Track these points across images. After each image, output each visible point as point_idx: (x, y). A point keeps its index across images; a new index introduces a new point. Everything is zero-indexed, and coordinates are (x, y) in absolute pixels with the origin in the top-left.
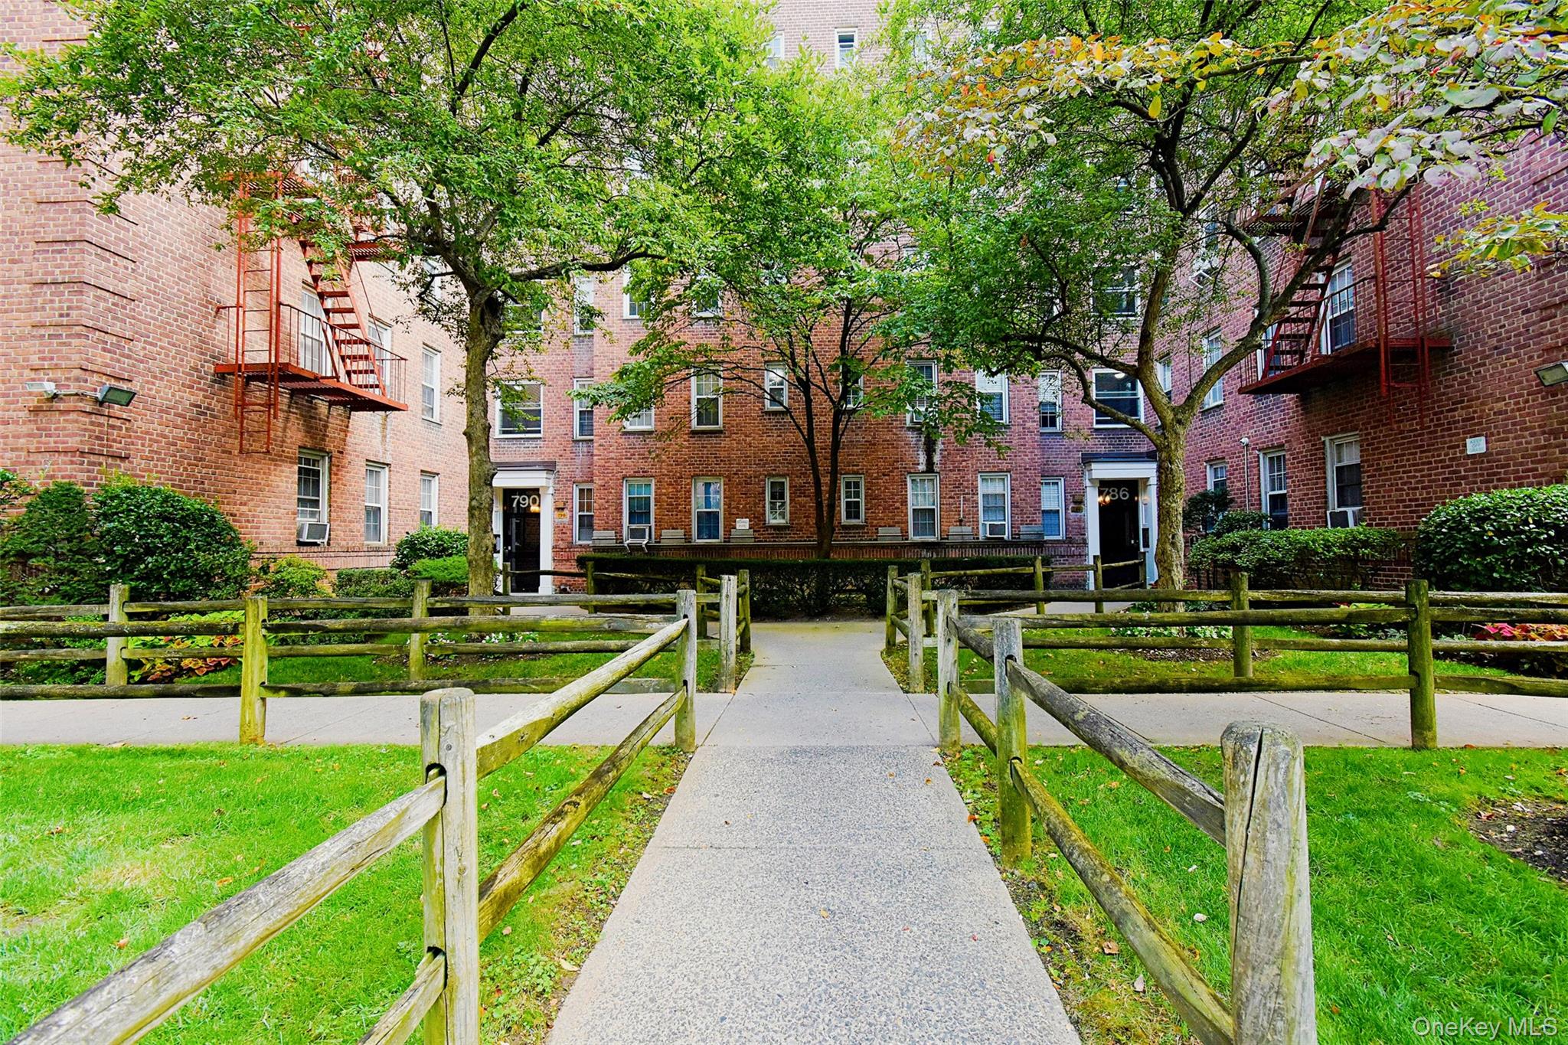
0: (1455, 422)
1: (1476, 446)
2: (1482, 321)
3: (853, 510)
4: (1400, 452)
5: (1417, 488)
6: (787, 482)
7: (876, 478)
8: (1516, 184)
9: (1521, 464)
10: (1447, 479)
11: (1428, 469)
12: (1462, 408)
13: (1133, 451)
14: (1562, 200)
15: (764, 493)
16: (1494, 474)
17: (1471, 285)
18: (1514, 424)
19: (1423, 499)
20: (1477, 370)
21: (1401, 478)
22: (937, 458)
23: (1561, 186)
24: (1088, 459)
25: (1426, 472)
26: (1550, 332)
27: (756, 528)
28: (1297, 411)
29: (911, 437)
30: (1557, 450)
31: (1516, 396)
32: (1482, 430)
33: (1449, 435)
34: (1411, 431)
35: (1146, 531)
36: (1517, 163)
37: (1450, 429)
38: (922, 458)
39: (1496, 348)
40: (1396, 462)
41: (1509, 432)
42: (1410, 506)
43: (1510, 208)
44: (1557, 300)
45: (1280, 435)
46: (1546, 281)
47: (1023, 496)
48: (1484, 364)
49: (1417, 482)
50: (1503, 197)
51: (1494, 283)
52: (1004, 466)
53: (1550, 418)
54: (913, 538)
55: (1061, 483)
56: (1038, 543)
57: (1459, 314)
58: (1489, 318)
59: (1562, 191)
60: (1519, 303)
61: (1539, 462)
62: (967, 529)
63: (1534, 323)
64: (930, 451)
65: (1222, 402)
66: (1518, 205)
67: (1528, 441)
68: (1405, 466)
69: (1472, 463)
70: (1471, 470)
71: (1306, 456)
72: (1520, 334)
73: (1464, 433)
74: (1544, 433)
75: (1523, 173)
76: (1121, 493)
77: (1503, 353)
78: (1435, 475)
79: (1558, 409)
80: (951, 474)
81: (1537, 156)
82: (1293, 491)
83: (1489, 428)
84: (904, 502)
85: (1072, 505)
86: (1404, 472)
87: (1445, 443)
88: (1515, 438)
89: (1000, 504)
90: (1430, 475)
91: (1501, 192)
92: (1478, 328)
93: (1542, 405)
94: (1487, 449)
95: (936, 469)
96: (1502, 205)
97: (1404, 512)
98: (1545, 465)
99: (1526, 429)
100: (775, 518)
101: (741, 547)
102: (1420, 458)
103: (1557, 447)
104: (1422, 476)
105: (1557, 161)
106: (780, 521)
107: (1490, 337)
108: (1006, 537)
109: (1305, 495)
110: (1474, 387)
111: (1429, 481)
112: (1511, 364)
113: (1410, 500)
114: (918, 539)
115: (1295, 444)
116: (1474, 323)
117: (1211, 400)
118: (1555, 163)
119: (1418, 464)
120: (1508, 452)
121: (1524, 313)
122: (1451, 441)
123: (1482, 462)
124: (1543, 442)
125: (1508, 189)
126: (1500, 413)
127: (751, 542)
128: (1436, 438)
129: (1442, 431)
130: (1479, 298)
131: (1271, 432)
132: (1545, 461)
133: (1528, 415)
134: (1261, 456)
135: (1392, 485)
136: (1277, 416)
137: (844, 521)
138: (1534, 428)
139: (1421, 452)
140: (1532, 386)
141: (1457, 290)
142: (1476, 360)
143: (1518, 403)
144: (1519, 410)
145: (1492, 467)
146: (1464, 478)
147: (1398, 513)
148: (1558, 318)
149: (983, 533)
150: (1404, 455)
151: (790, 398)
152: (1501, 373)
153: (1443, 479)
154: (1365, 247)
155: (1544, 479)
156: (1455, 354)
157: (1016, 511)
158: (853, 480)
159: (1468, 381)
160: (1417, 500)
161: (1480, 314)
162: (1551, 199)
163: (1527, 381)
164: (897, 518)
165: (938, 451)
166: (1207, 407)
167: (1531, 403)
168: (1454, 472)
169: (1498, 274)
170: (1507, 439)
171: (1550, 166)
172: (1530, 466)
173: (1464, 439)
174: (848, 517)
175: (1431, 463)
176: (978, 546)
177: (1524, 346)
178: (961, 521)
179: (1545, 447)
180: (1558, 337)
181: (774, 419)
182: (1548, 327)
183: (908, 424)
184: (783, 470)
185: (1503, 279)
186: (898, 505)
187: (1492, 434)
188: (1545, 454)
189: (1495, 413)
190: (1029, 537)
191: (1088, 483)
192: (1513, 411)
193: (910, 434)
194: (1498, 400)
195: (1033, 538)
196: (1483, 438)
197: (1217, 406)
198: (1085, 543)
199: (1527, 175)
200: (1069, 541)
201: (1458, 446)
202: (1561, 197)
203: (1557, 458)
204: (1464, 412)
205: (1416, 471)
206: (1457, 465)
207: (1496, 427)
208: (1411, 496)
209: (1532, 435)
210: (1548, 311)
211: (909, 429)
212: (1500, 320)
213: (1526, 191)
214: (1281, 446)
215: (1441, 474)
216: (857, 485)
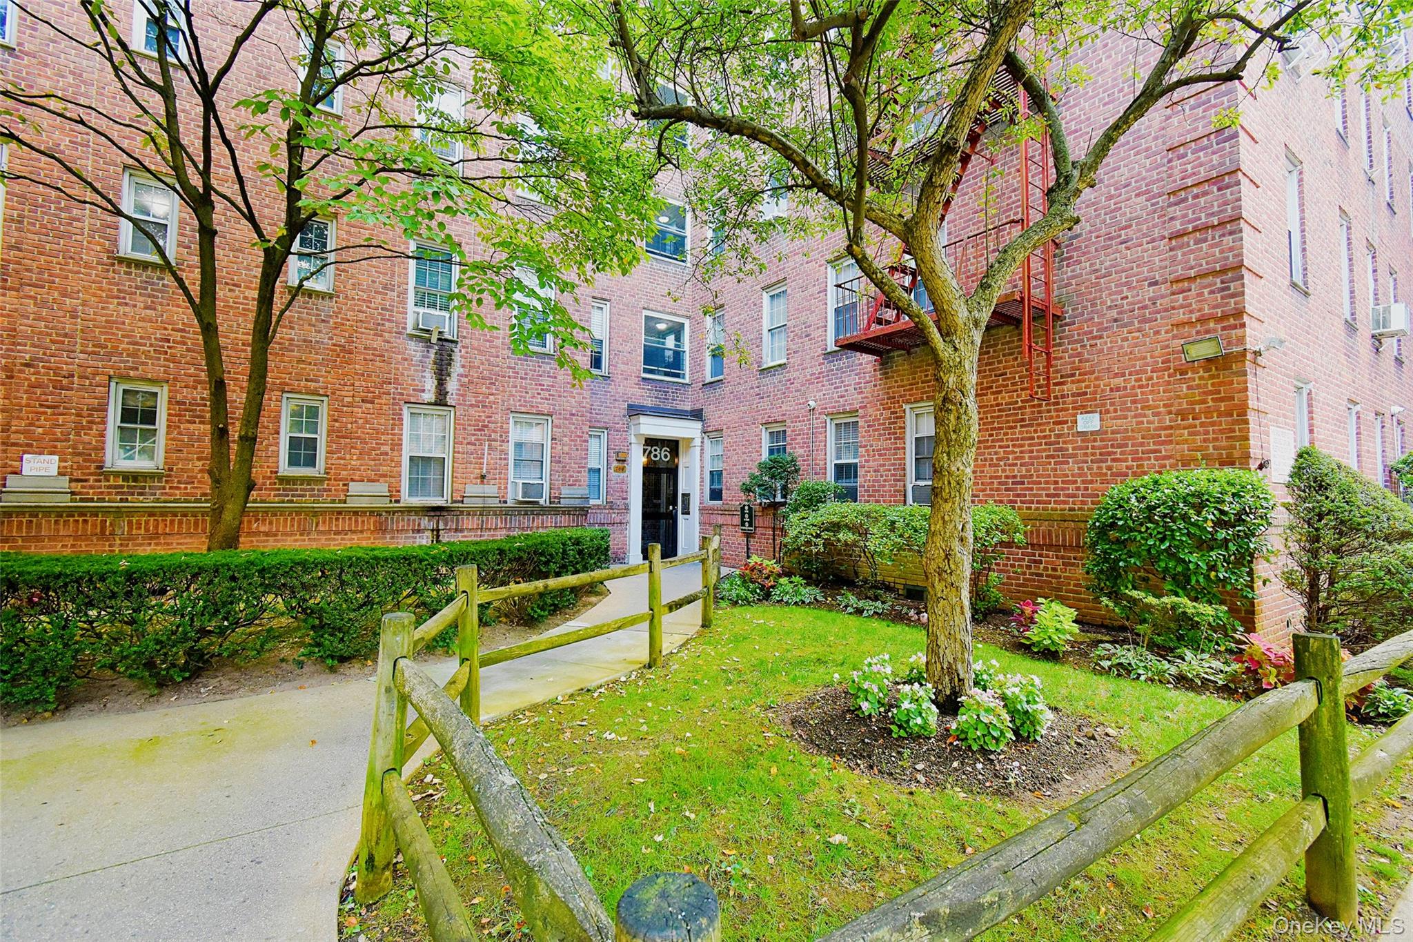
0: (1063, 396)
1: (1088, 422)
2: (1101, 291)
3: (303, 451)
4: (996, 425)
5: (1016, 465)
6: (164, 394)
7: (351, 405)
8: (1147, 149)
9: (1142, 444)
10: (1052, 457)
11: (1030, 445)
12: (1073, 382)
13: (679, 407)
14: (1202, 169)
15: (103, 408)
16: (1109, 454)
17: (1089, 252)
18: (1134, 402)
19: (1022, 477)
20: (1093, 342)
21: (996, 453)
22: (452, 385)
23: (1201, 154)
24: (635, 411)
25: (1026, 448)
26: (1182, 307)
27: (78, 474)
28: (875, 376)
29: (415, 350)
30: (1186, 431)
31: (1137, 373)
32: (1096, 406)
33: (1057, 410)
34: (1010, 404)
35: (686, 496)
36: (1149, 127)
37: (1058, 404)
38: (430, 384)
39: (1116, 320)
40: (991, 435)
41: (1129, 409)
42: (1006, 483)
43: (1139, 173)
44: (1192, 273)
45: (854, 400)
46: (1179, 253)
47: (566, 448)
48: (1101, 337)
49: (1016, 458)
50: (1131, 162)
51: (1117, 251)
52: (545, 408)
53: (1179, 397)
54: (407, 500)
55: (605, 437)
56: (582, 509)
57: (1073, 282)
58: (1108, 288)
59: (1202, 159)
60: (1146, 274)
61: (1163, 443)
62: (491, 490)
63: (1163, 297)
64: (442, 375)
65: (784, 361)
66: (1147, 171)
67: (1151, 421)
68: (1002, 440)
69: (1083, 441)
70: (1081, 448)
71: (884, 424)
72: (1145, 307)
73: (1074, 408)
74: (1170, 413)
75: (1156, 138)
76: (663, 454)
77: (1125, 325)
78: (1038, 451)
79: (1189, 388)
80: (472, 411)
81: (1175, 120)
82: (867, 461)
83: (1104, 405)
84: (397, 446)
85: (615, 464)
86: (1000, 447)
87: (1051, 417)
88: (1135, 416)
89: (536, 456)
90: (1032, 452)
91: (1129, 156)
92: (1095, 298)
93: (1168, 383)
94: (1101, 427)
95: (450, 400)
96: (1129, 171)
97: (998, 490)
98: (1169, 447)
99: (1148, 407)
100: (131, 458)
101: (34, 512)
102: (1020, 433)
103: (1185, 428)
104: (1021, 452)
105: (1198, 127)
106: (140, 464)
107: (1110, 308)
108: (542, 501)
109: (881, 465)
110: (1088, 361)
111: (1030, 458)
112: (1133, 338)
113: (1007, 477)
114: (416, 501)
115: (870, 411)
116: (1091, 293)
117: (769, 359)
118: (1196, 129)
119: (1017, 439)
120: (1126, 430)
121: (1151, 285)
122: (1058, 416)
123: (1095, 440)
124: (1168, 423)
125: (1137, 154)
126: (1118, 389)
127: (65, 501)
128: (1039, 412)
129: (1046, 405)
130: (1097, 267)
131: (842, 397)
132: (1171, 442)
133: (1152, 392)
134: (828, 421)
135: (986, 460)
136: (851, 379)
137: (285, 469)
138: (1157, 407)
139: (1022, 426)
140: (1157, 362)
141: (1071, 257)
142: (1091, 332)
143: (1140, 380)
144: (1141, 387)
145: (1106, 447)
146: (1074, 456)
147: (991, 490)
148: (1193, 292)
149: (514, 494)
150: (1001, 428)
151: (180, 244)
152: (1122, 347)
153: (1048, 457)
154: (963, 206)
155: (1167, 462)
156: (1066, 325)
157: (557, 467)
158: (306, 403)
159: (1079, 354)
160: (1015, 477)
161: (1098, 284)
162: (1189, 167)
163: (1152, 357)
164: (384, 469)
165: (454, 376)
166: (765, 366)
167: (1155, 380)
168: (1061, 449)
169: (1121, 243)
170: (1126, 418)
171: (1189, 132)
172: (1152, 447)
173: (1075, 415)
174: (293, 461)
175: (1033, 438)
176: (505, 512)
177: (1150, 320)
178: (483, 477)
179: (1171, 428)
180: (1191, 312)
181: (139, 276)
182: (1181, 301)
183: (410, 330)
184: (150, 370)
185: (1127, 248)
186: (386, 448)
187: (1108, 412)
188: (1171, 435)
189: (1111, 390)
190: (572, 501)
191: (633, 439)
192: (1133, 387)
193: (412, 345)
194: (1116, 376)
195: (577, 503)
196: (1097, 415)
197: (780, 365)
198: (627, 508)
199: (1161, 140)
200: (611, 506)
201: (1066, 422)
202: (1201, 165)
203: (1186, 440)
204: (1074, 386)
205: (1014, 446)
206: (1064, 442)
207: (1112, 404)
208: (1008, 473)
209: (1155, 414)
210: (1180, 285)
211: (412, 336)
212: (1122, 291)
213: (1158, 157)
214: (854, 412)
215: (1045, 450)
216: (313, 412)
